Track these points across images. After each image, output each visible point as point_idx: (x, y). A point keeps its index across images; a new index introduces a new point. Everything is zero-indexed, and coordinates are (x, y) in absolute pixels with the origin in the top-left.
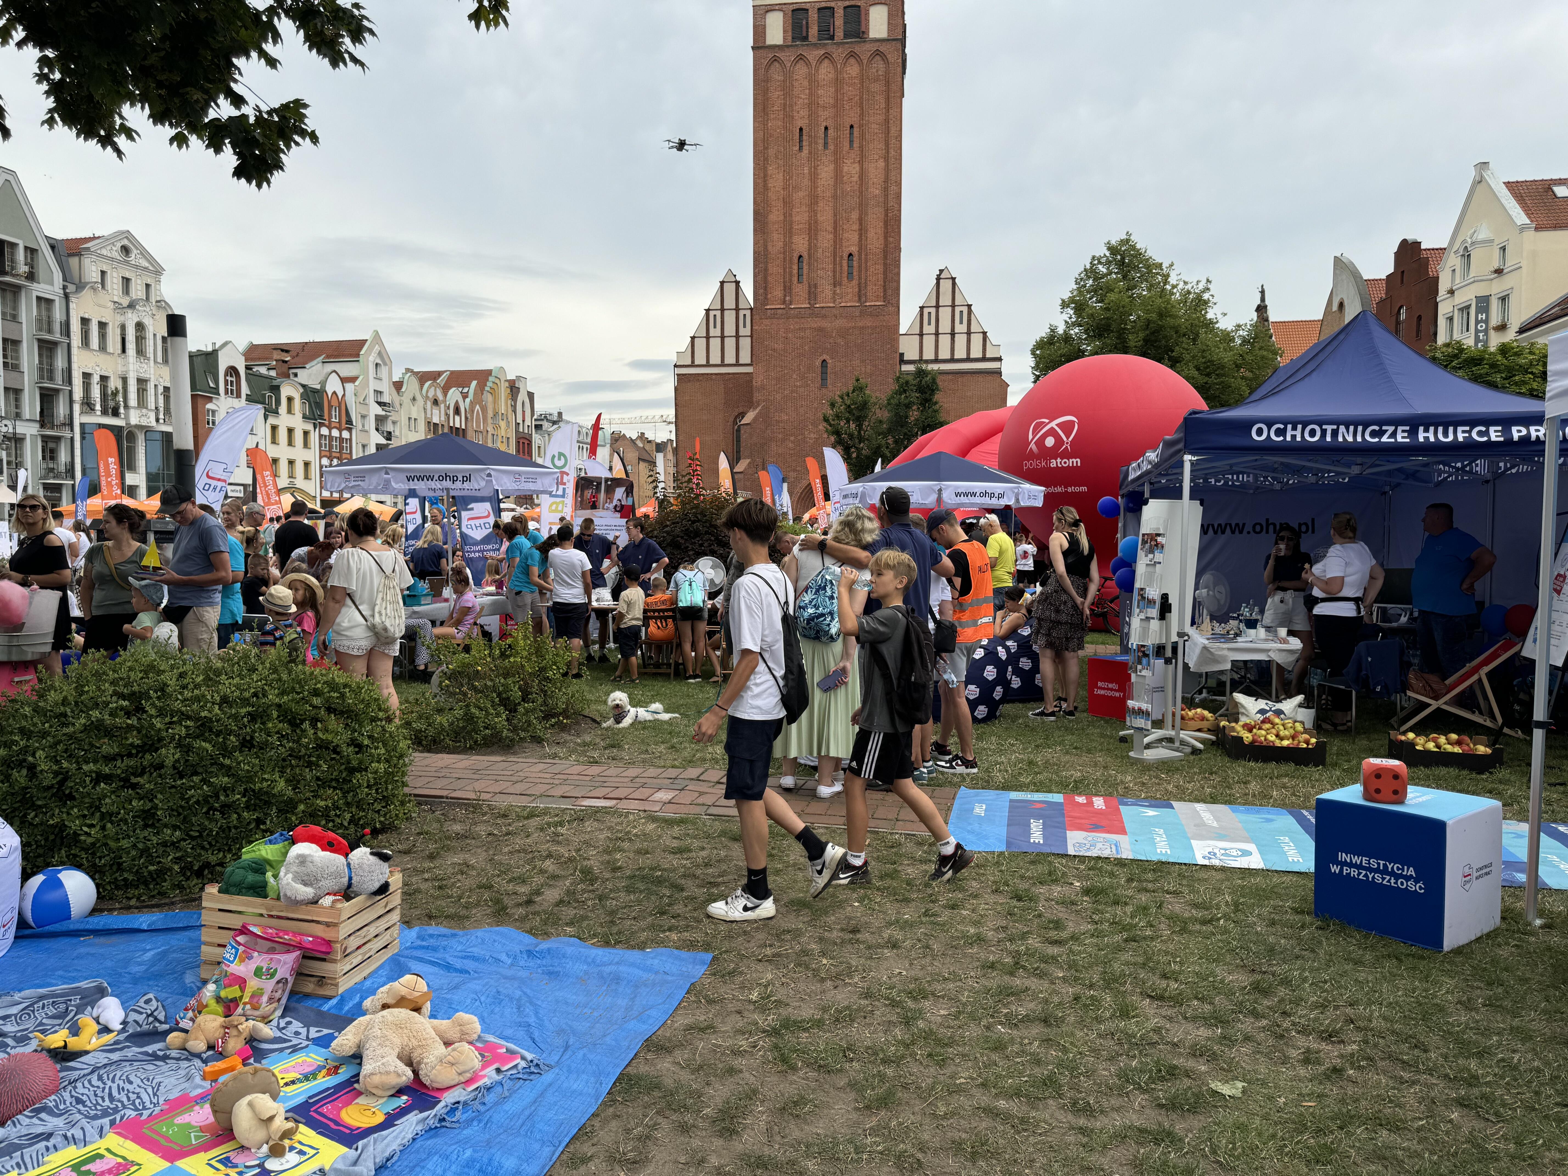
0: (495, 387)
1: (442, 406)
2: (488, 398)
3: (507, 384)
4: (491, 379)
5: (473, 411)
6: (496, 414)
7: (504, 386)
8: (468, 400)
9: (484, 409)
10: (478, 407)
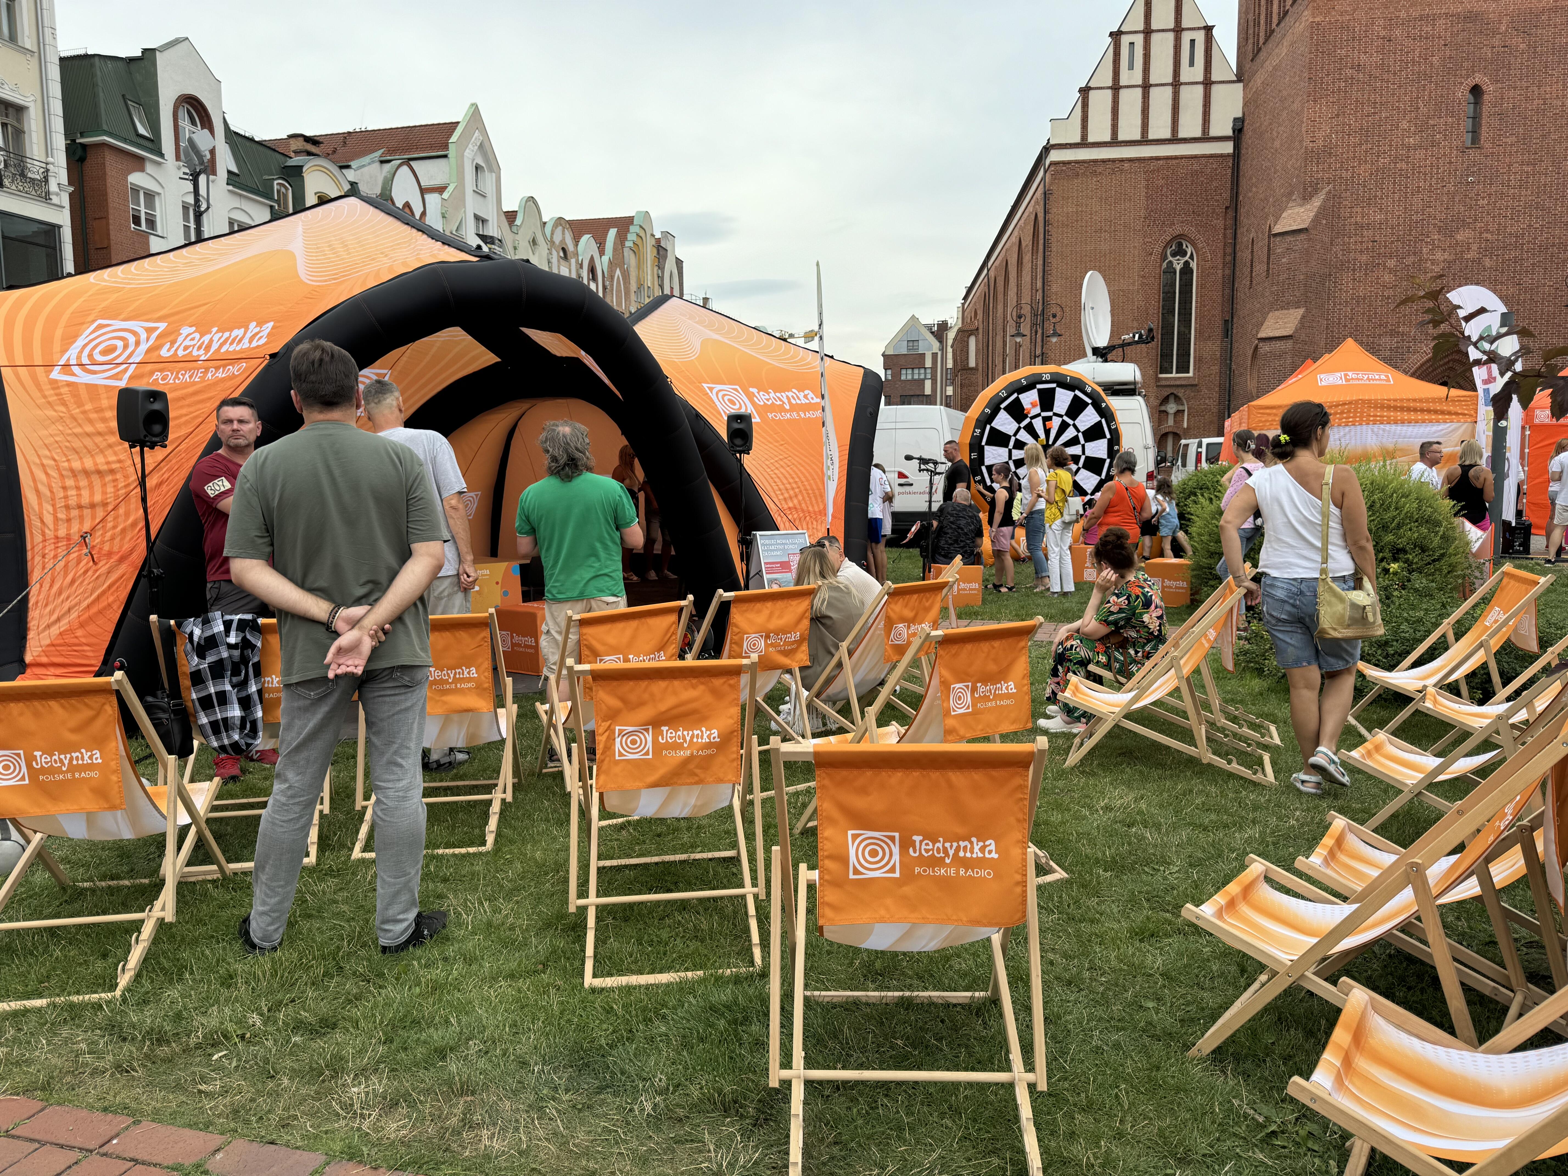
0: (639, 242)
1: (573, 261)
2: (630, 258)
3: (653, 242)
4: (632, 229)
5: (612, 277)
6: (640, 286)
7: (650, 242)
8: (605, 259)
9: (626, 275)
10: (618, 272)
